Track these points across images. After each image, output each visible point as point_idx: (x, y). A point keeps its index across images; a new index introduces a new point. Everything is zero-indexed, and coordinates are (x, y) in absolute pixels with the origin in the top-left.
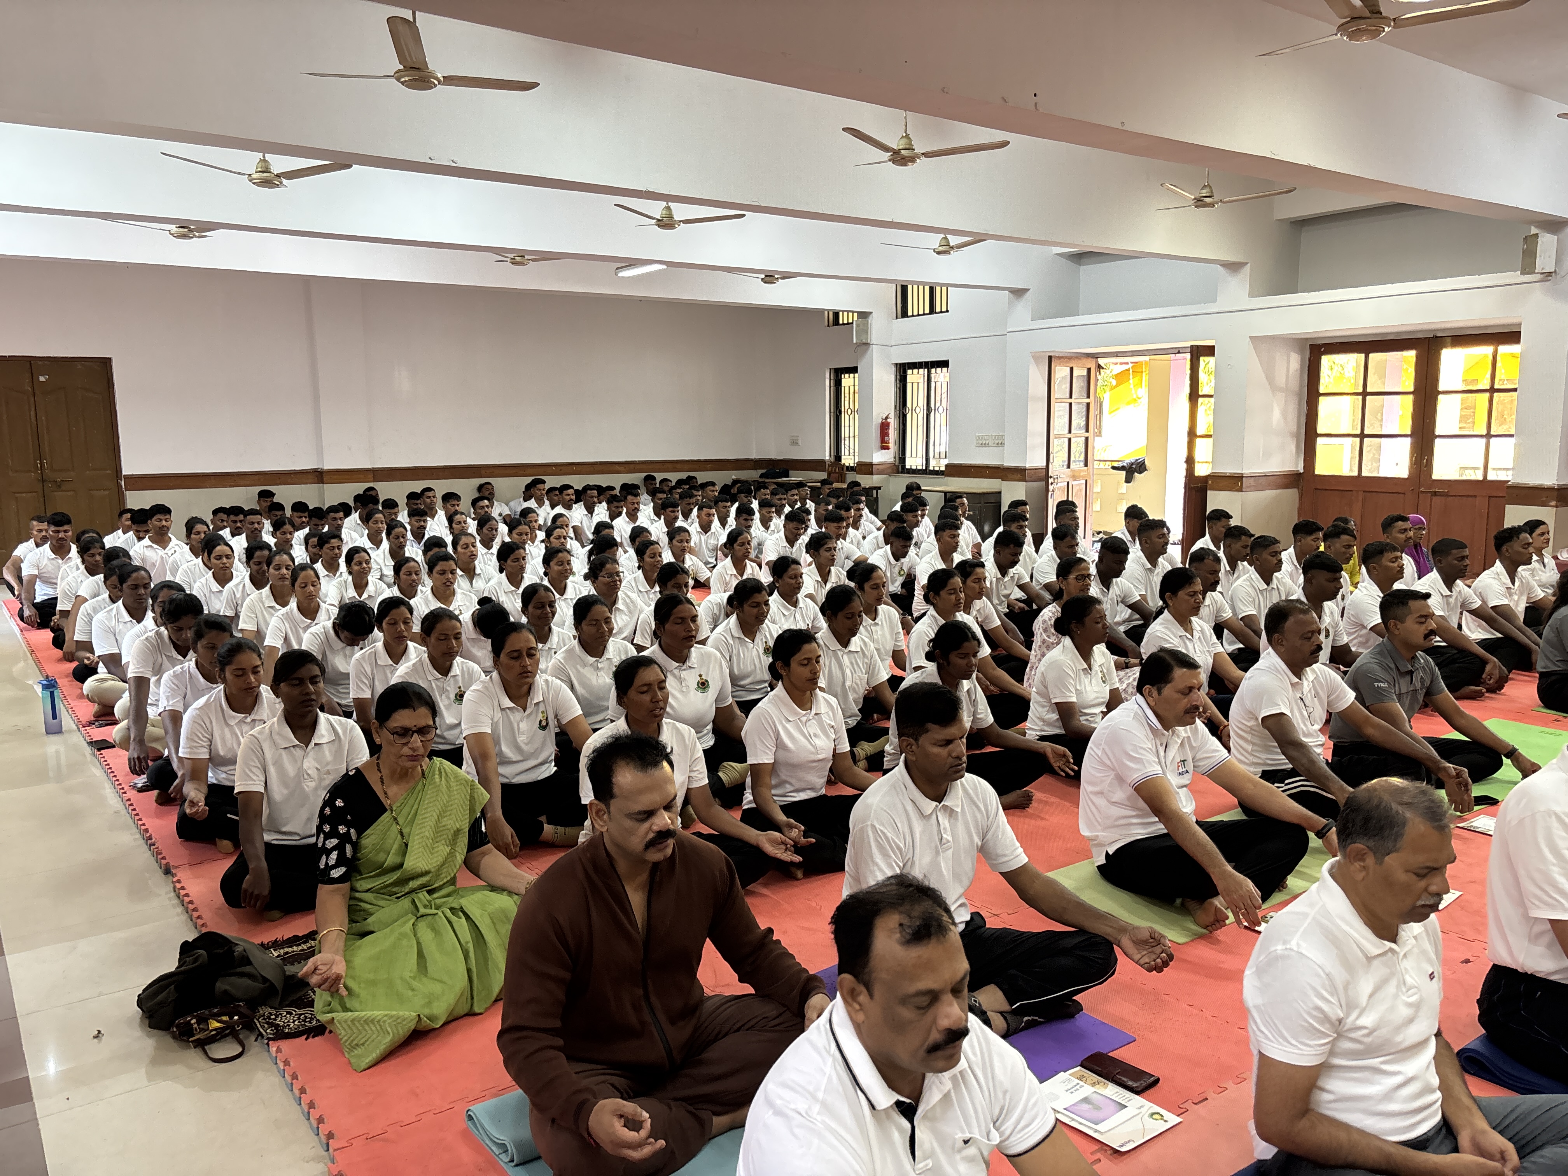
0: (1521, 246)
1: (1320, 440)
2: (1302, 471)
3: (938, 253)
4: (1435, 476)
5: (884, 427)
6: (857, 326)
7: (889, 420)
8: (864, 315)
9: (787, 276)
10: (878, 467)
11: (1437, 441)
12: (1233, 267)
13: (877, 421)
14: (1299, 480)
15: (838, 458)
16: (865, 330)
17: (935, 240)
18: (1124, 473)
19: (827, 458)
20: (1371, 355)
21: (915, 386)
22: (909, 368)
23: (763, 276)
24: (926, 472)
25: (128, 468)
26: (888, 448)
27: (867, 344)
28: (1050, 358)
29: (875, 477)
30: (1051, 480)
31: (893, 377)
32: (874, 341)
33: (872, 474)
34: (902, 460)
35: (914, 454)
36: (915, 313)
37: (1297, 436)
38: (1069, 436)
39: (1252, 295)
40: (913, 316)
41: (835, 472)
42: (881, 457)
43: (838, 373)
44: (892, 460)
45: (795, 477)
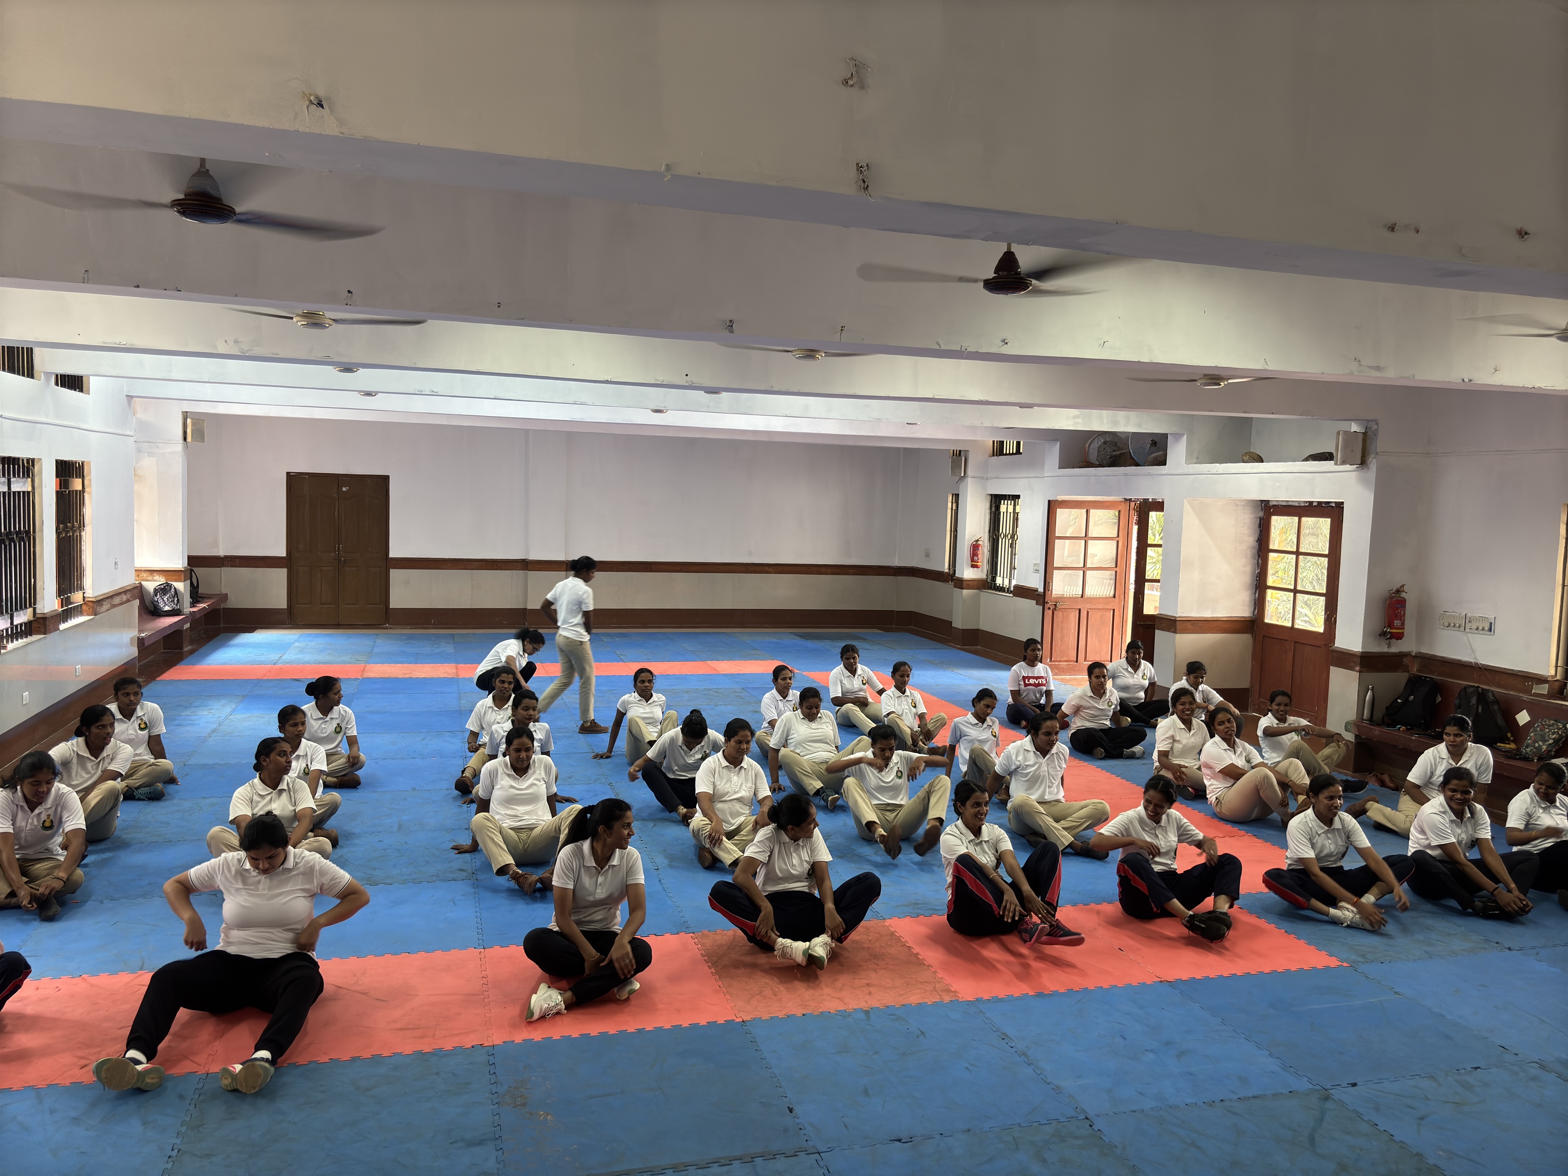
1: (1269, 592)
2: (1251, 619)
5: (975, 547)
7: (979, 542)
10: (967, 582)
13: (969, 542)
14: (1248, 626)
19: (946, 571)
20: (1302, 520)
22: (1000, 498)
24: (1006, 590)
25: (395, 552)
26: (977, 566)
27: (964, 477)
29: (965, 591)
31: (989, 506)
32: (969, 474)
33: (962, 589)
35: (1002, 574)
37: (1251, 586)
39: (1190, 462)
40: (1002, 455)
42: (972, 574)
44: (984, 577)
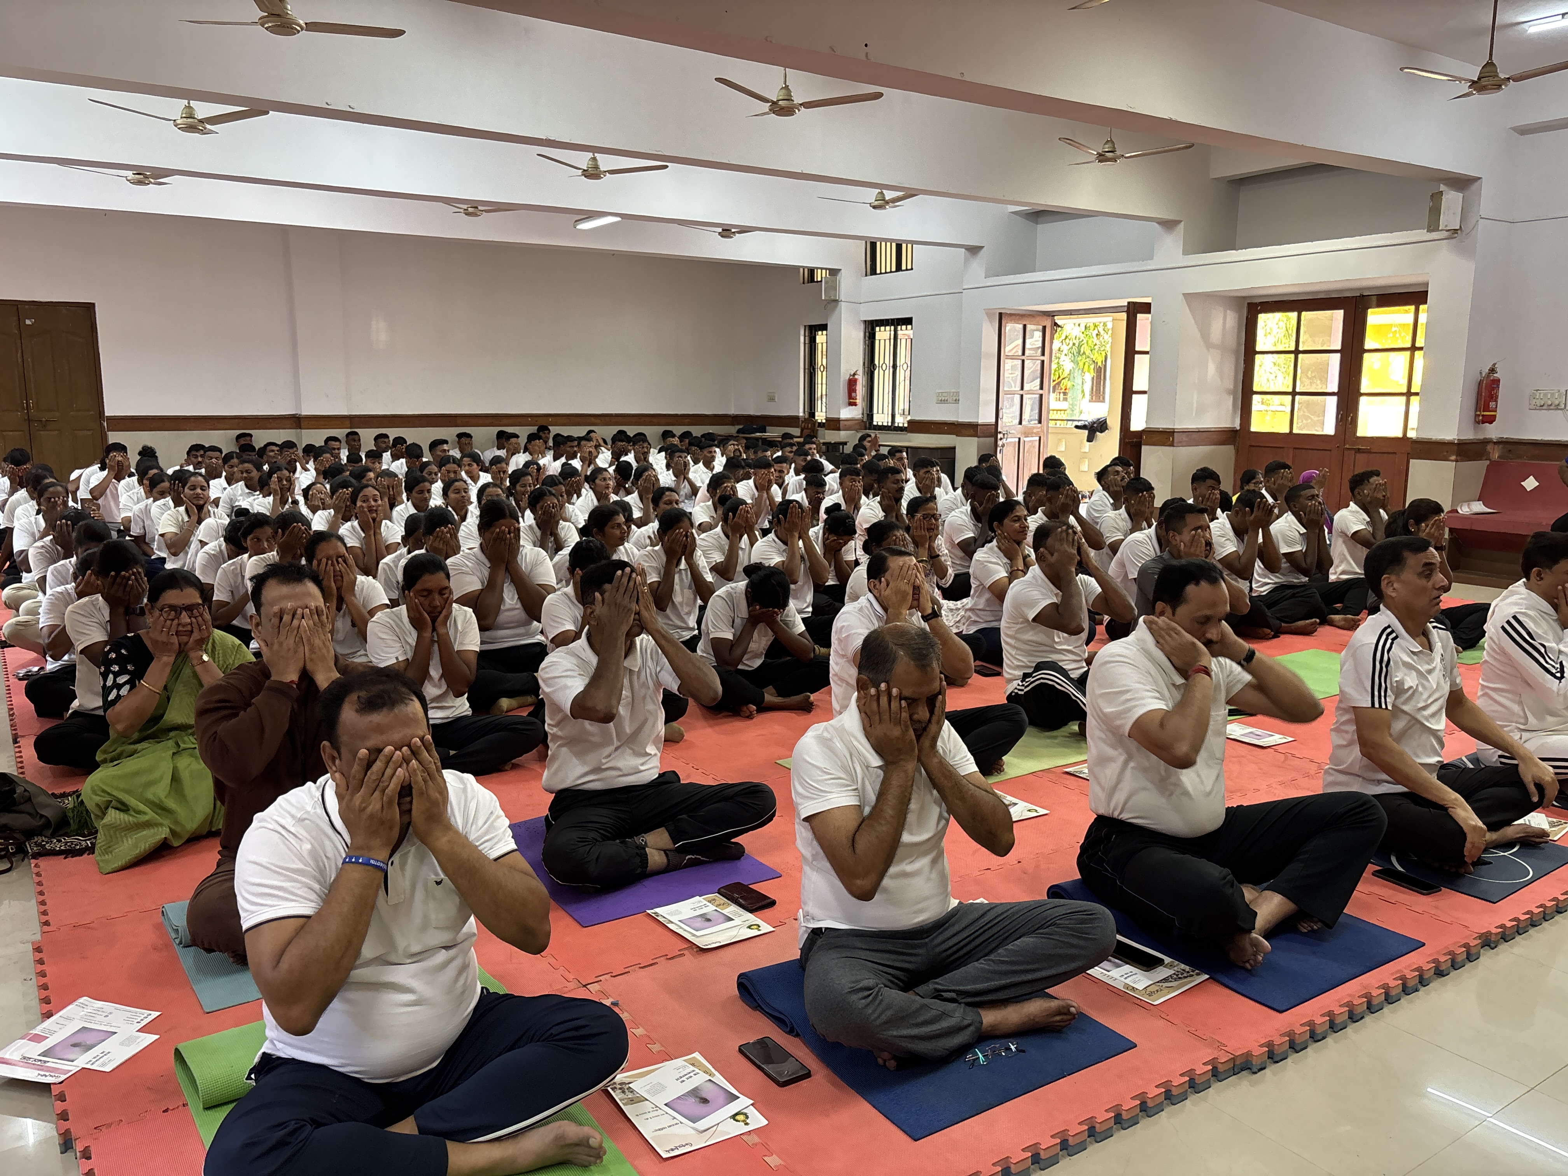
0: (1429, 204)
1: (1256, 398)
2: (1238, 428)
3: (874, 207)
4: (1360, 433)
5: (852, 384)
6: (826, 283)
7: (856, 377)
8: (834, 272)
9: (744, 230)
10: (846, 423)
11: (1363, 400)
12: (1168, 225)
13: (845, 376)
14: (1235, 437)
15: (812, 415)
16: (833, 286)
17: (872, 194)
18: (1087, 432)
19: (801, 414)
20: (1304, 313)
21: (882, 342)
22: (877, 326)
23: (720, 230)
24: (892, 428)
25: (113, 410)
26: (855, 404)
27: (836, 301)
28: (1001, 314)
29: (842, 433)
30: (1000, 436)
31: (862, 334)
32: (842, 298)
33: (839, 429)
34: (870, 416)
35: (880, 411)
36: (883, 271)
37: (1234, 393)
38: (1021, 392)
39: (1186, 252)
40: (881, 273)
41: (808, 428)
42: (847, 413)
43: (813, 330)
44: (860, 416)
45: (774, 433)
